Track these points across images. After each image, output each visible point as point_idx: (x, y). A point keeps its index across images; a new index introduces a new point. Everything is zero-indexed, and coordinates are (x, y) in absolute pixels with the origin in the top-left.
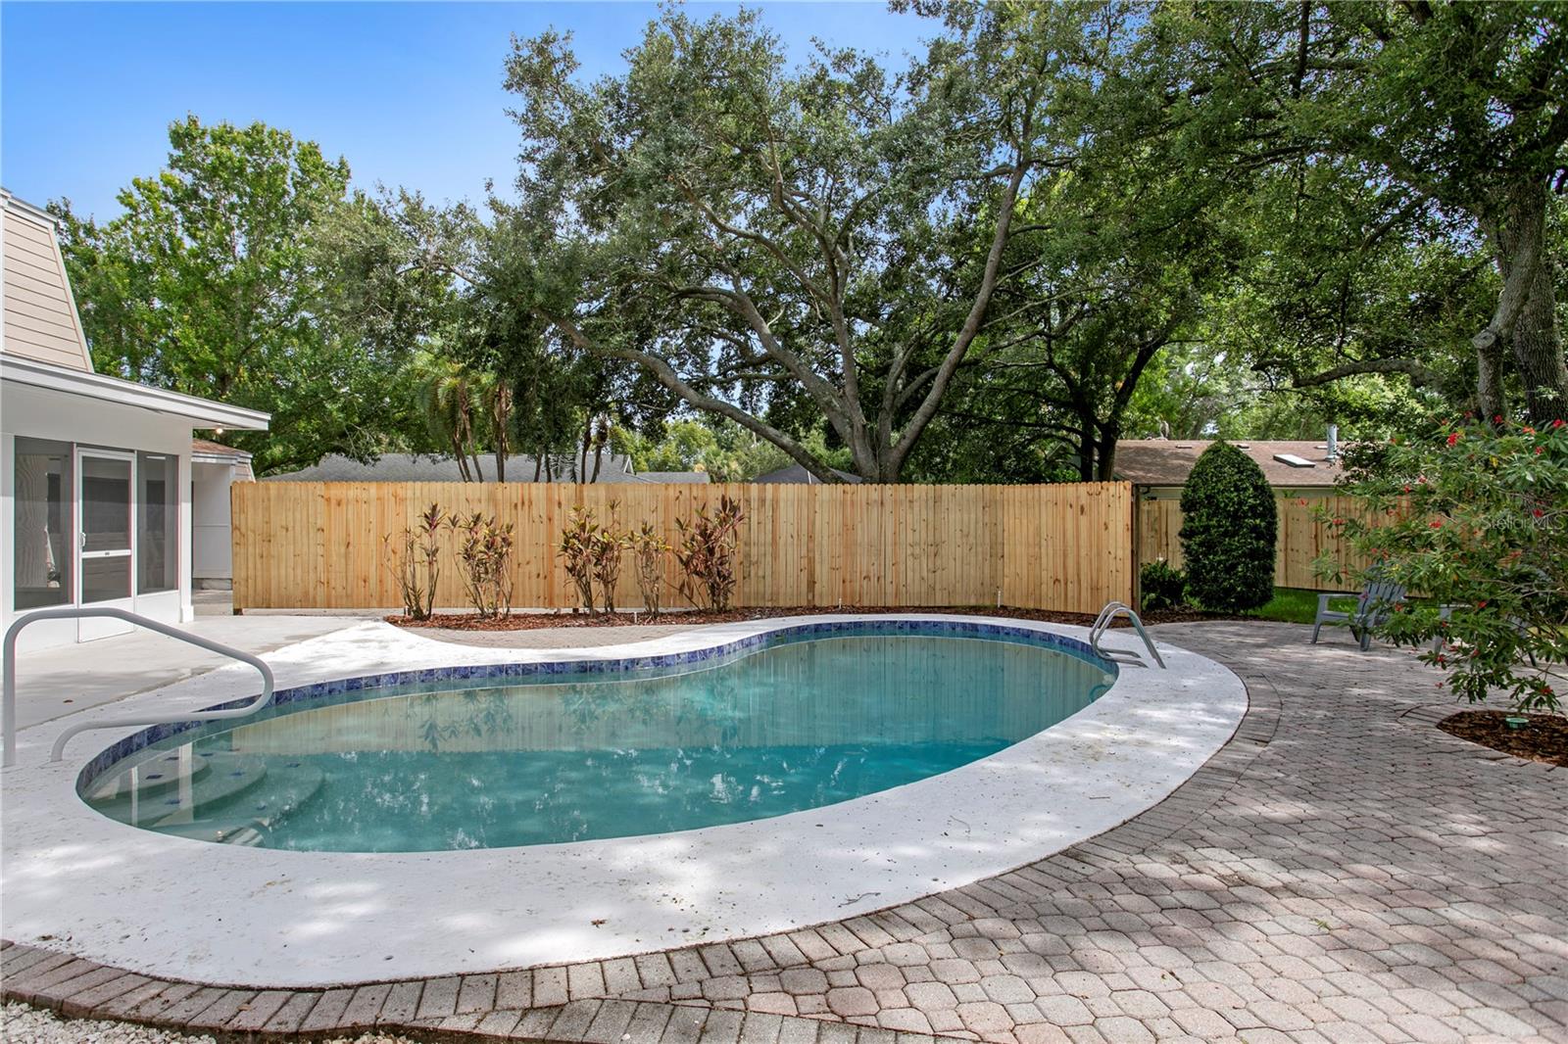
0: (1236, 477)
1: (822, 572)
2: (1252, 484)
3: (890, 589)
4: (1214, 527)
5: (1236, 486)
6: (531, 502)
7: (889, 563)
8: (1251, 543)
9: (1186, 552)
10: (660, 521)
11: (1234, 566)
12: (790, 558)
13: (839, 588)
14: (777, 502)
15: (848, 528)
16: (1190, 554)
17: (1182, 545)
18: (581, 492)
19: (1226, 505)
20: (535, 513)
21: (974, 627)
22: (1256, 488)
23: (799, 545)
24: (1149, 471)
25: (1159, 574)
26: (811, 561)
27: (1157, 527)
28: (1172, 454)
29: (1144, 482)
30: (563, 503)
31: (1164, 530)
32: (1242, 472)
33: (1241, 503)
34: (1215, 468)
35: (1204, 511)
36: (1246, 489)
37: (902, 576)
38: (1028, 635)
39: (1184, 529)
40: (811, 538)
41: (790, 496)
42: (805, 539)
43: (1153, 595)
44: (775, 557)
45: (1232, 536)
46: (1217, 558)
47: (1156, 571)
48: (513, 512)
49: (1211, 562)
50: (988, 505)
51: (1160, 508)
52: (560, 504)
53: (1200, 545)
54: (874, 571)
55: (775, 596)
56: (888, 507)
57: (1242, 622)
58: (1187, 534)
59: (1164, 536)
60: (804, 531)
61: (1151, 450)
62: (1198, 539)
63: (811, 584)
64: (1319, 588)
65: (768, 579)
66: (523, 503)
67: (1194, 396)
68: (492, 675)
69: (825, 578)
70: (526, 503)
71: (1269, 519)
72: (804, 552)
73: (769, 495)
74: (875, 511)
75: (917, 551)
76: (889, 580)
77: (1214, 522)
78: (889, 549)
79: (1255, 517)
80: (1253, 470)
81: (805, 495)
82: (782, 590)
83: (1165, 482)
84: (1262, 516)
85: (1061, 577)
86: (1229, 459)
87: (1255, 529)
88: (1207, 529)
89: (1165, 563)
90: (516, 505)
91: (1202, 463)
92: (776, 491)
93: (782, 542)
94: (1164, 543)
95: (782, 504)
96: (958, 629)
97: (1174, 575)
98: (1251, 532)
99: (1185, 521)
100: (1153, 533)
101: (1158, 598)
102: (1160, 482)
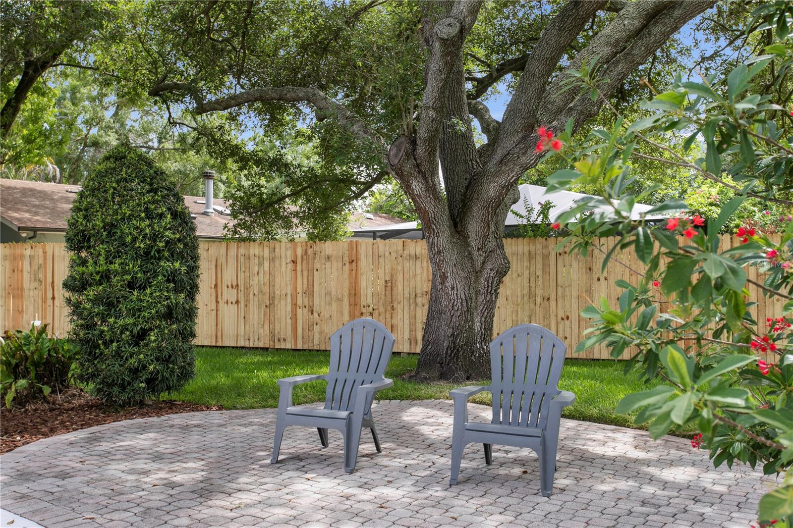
0: (148, 197)
2: (169, 209)
4: (116, 273)
5: (147, 210)
8: (168, 298)
9: (74, 313)
11: (143, 334)
16: (80, 316)
17: (69, 301)
19: (134, 240)
22: (175, 215)
24: (36, 214)
25: (32, 348)
27: (41, 276)
28: (62, 198)
29: (30, 225)
31: (49, 280)
32: (155, 191)
33: (155, 237)
34: (118, 182)
35: (102, 248)
36: (161, 216)
39: (71, 277)
43: (22, 382)
45: (142, 288)
46: (121, 322)
47: (28, 344)
49: (112, 328)
51: (45, 253)
53: (96, 301)
57: (155, 419)
58: (76, 285)
59: (49, 288)
61: (40, 192)
62: (91, 293)
64: (219, 344)
67: (85, 146)
71: (191, 263)
77: (116, 266)
79: (173, 256)
80: (169, 189)
83: (53, 226)
84: (181, 256)
86: (137, 170)
87: (172, 277)
88: (106, 276)
89: (44, 329)
91: (100, 174)
94: (50, 295)
97: (56, 346)
98: (168, 281)
99: (73, 264)
100: (36, 284)
101: (31, 385)
102: (48, 226)
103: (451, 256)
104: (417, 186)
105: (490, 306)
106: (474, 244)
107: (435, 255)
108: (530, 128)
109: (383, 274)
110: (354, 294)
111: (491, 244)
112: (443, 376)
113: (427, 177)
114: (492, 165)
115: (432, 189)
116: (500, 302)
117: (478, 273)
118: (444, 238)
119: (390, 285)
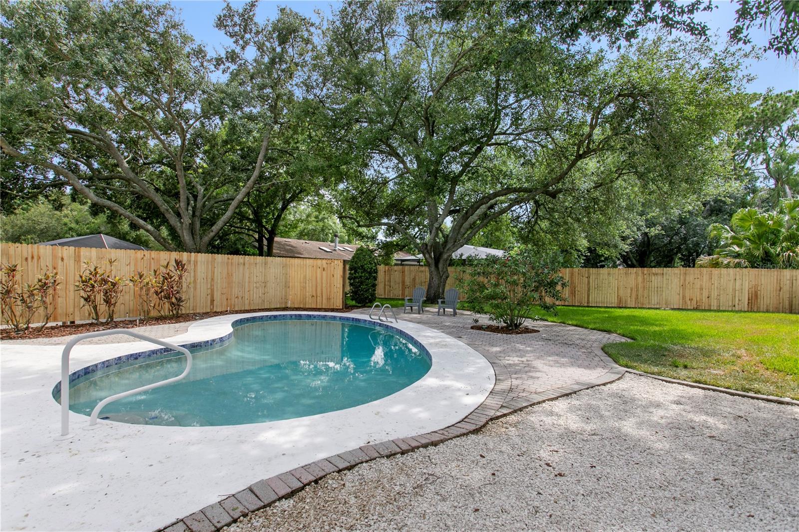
0: (370, 259)
1: (217, 296)
3: (247, 302)
5: (370, 262)
6: (39, 258)
7: (247, 290)
8: (373, 282)
9: (351, 285)
10: (132, 270)
12: (202, 290)
13: (225, 303)
14: (197, 262)
15: (229, 275)
17: (349, 282)
18: (79, 252)
20: (43, 263)
21: (300, 316)
23: (207, 283)
26: (212, 290)
30: (65, 258)
34: (363, 256)
35: (360, 271)
36: (372, 264)
37: (252, 296)
38: (324, 317)
40: (212, 279)
41: (203, 260)
42: (209, 280)
44: (195, 289)
45: (369, 279)
48: (24, 263)
49: (361, 288)
50: (285, 266)
52: (62, 259)
53: (358, 282)
54: (240, 294)
55: (194, 308)
56: (247, 266)
60: (210, 276)
62: (357, 280)
63: (212, 301)
65: (192, 300)
66: (33, 257)
68: (149, 356)
69: (218, 300)
70: (36, 257)
72: (209, 286)
73: (193, 259)
74: (241, 267)
75: (258, 285)
76: (246, 298)
78: (247, 284)
79: (374, 273)
81: (210, 259)
82: (198, 305)
85: (314, 295)
86: (366, 253)
90: (26, 259)
92: (196, 257)
93: (199, 281)
95: (199, 263)
96: (293, 317)
98: (373, 278)
103: (435, 273)
104: (427, 256)
105: (444, 285)
106: (440, 269)
107: (431, 273)
108: (455, 242)
109: (412, 277)
110: (403, 282)
111: (445, 270)
112: (432, 303)
113: (430, 254)
114: (445, 250)
115: (431, 257)
116: (447, 285)
117: (441, 277)
118: (433, 268)
119: (414, 279)
